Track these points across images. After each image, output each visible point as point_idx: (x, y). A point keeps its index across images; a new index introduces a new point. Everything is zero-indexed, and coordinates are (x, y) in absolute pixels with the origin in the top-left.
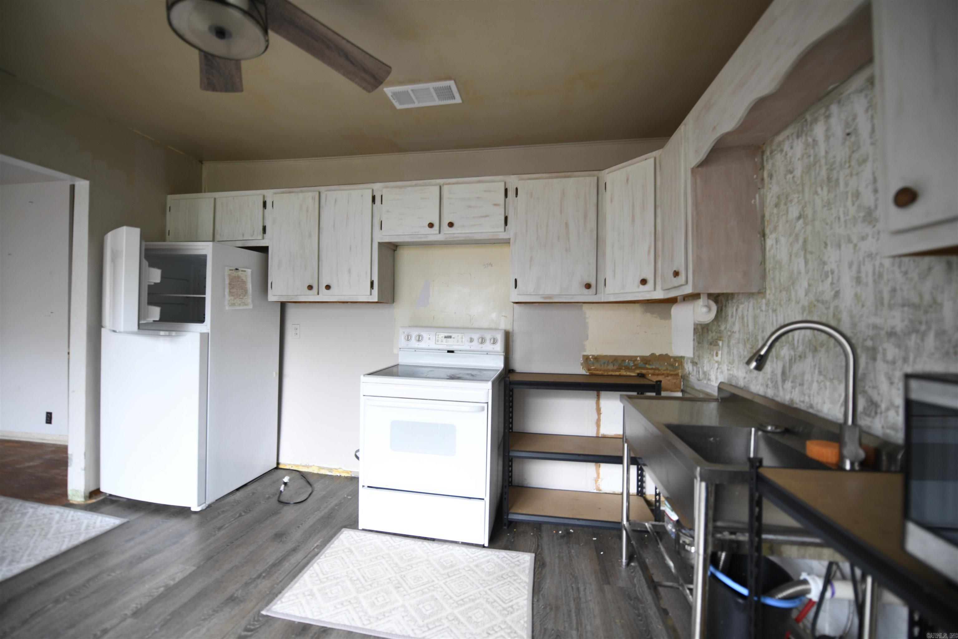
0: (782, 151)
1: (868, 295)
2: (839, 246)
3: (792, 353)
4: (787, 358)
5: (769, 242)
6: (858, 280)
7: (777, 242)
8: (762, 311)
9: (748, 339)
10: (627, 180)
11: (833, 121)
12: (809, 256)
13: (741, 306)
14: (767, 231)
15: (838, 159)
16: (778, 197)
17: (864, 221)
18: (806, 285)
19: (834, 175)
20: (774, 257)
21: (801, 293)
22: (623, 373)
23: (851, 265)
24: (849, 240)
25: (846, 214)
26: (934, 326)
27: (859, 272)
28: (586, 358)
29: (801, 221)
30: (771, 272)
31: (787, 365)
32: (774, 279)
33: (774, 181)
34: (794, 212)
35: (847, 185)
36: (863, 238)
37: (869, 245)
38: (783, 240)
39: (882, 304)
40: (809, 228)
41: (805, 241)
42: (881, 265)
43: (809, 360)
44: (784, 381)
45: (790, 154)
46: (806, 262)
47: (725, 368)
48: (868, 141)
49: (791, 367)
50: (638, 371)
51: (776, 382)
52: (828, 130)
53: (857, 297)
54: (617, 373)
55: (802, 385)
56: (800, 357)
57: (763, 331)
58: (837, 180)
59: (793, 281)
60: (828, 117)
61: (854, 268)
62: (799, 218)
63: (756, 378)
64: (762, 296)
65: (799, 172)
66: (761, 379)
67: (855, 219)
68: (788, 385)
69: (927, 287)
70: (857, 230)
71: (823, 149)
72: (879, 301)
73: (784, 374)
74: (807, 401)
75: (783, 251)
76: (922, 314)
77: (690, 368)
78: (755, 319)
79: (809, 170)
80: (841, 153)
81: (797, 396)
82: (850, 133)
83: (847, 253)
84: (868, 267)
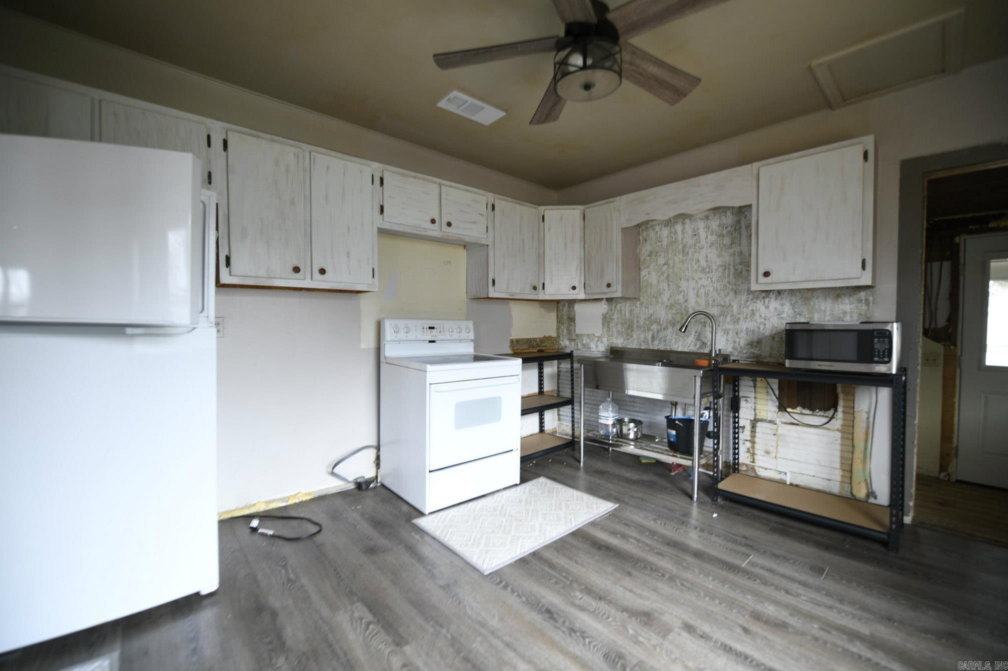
0: (654, 230)
1: (702, 301)
2: (688, 280)
3: (659, 327)
4: (655, 330)
5: (643, 273)
6: (697, 295)
7: (649, 274)
8: (637, 307)
9: (625, 323)
10: (561, 219)
11: (687, 226)
12: (670, 283)
13: (619, 306)
14: (642, 267)
15: (689, 244)
16: (651, 252)
17: (701, 272)
18: (669, 296)
19: (686, 250)
20: (647, 281)
22: (531, 350)
23: (694, 289)
24: (693, 279)
25: (692, 267)
26: (730, 313)
27: (698, 292)
28: (512, 341)
29: (666, 266)
30: (644, 288)
31: (656, 334)
32: (646, 292)
33: (648, 243)
34: (661, 261)
35: (693, 255)
36: (700, 279)
37: (704, 282)
38: (654, 273)
39: (708, 304)
40: (671, 270)
41: (668, 276)
42: (708, 290)
43: (670, 329)
44: (653, 341)
45: (659, 233)
46: (669, 286)
47: (605, 339)
48: (704, 241)
49: (658, 334)
50: (538, 348)
51: (648, 342)
52: (683, 229)
54: (528, 351)
55: (665, 341)
56: (664, 329)
57: (637, 318)
58: (688, 253)
59: (660, 293)
60: (684, 224)
61: (696, 290)
62: (665, 264)
63: (632, 342)
64: (638, 299)
65: (665, 243)
66: (635, 342)
67: (697, 271)
68: (656, 343)
69: (727, 299)
70: (697, 275)
71: (680, 236)
72: (707, 304)
73: (653, 337)
74: (668, 348)
75: (653, 278)
76: (725, 309)
77: (567, 343)
78: (631, 312)
79: (671, 243)
80: (690, 241)
81: (662, 347)
82: (695, 234)
83: (692, 284)
84: (702, 291)
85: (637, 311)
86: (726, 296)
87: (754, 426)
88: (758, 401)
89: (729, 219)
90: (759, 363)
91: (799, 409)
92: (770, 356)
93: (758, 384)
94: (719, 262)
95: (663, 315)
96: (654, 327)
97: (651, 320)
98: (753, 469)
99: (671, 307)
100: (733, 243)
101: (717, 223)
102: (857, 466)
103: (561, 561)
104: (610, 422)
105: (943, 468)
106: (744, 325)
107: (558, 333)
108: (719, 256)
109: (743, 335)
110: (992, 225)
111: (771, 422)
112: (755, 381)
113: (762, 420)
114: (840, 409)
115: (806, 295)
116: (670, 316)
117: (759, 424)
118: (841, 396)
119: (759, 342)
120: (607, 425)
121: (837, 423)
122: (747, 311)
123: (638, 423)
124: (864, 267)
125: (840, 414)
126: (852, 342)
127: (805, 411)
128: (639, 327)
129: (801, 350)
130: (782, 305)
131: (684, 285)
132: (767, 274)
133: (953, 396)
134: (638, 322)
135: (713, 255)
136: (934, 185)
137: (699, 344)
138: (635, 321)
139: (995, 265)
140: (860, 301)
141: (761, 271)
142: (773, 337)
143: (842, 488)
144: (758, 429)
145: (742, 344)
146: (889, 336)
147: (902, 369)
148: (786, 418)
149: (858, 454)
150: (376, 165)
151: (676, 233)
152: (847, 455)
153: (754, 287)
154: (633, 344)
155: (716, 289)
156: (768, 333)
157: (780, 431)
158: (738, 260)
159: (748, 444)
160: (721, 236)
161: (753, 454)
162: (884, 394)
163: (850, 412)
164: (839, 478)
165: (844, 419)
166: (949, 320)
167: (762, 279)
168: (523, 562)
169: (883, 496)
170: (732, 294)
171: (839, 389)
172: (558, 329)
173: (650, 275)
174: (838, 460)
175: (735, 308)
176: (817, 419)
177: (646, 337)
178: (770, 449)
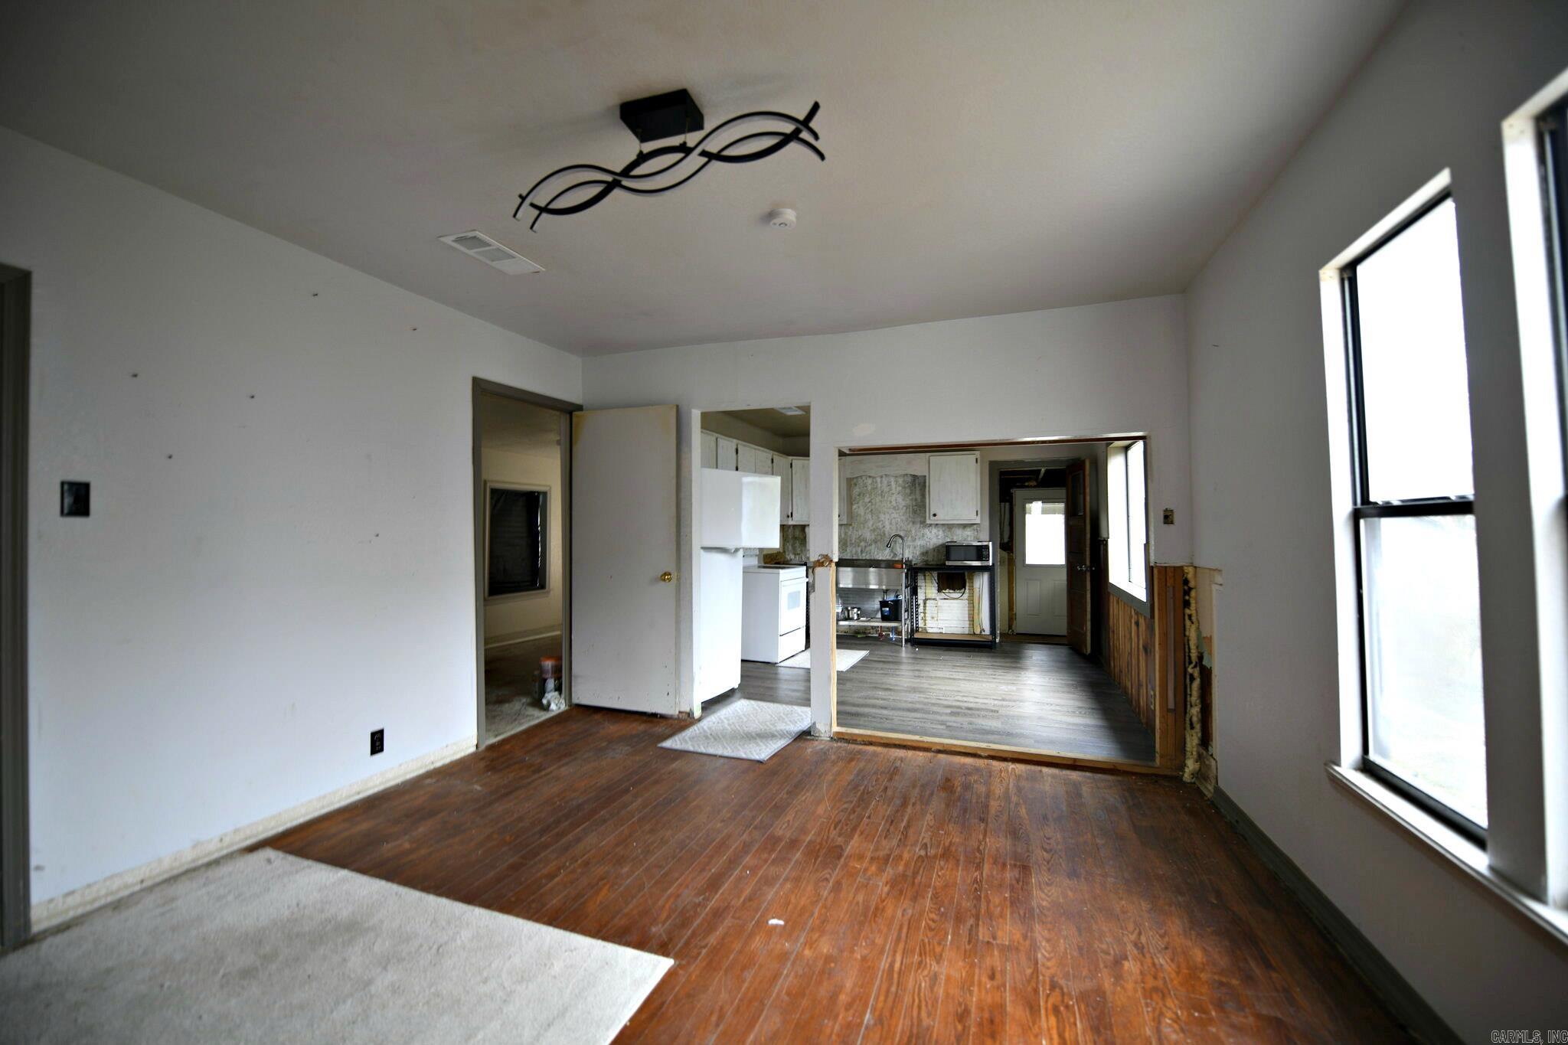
0: (862, 478)
1: (894, 528)
2: (884, 513)
5: (854, 507)
6: (891, 524)
8: (850, 530)
9: (841, 541)
12: (873, 514)
14: (853, 503)
15: (885, 491)
16: (860, 493)
17: (893, 509)
18: (872, 523)
19: (883, 494)
20: (857, 512)
21: (870, 525)
23: (889, 519)
24: (888, 513)
25: (887, 505)
26: (911, 535)
27: (891, 521)
28: (764, 556)
30: (855, 517)
32: (857, 520)
33: (857, 487)
34: (866, 500)
35: (887, 498)
36: (893, 513)
37: (895, 515)
38: (861, 508)
40: (873, 507)
41: (871, 510)
42: (898, 520)
43: (873, 546)
44: (861, 553)
45: (865, 481)
46: (872, 516)
48: (895, 490)
49: (865, 548)
51: (858, 554)
52: (881, 481)
53: (890, 528)
55: (872, 553)
56: (869, 545)
58: (884, 496)
59: (866, 521)
62: (869, 502)
63: (847, 555)
64: (851, 525)
65: (869, 488)
66: (849, 555)
67: (890, 508)
68: (864, 555)
69: (909, 527)
70: (891, 510)
71: (879, 485)
72: (897, 529)
73: (862, 551)
74: (872, 558)
75: (861, 511)
76: (908, 532)
77: (793, 557)
79: (873, 489)
80: (886, 489)
81: (868, 557)
82: (889, 485)
83: (887, 516)
84: (893, 521)
85: (850, 533)
86: (908, 524)
87: (925, 604)
88: (928, 588)
89: (909, 479)
90: (927, 564)
91: (947, 591)
92: (933, 560)
93: (927, 578)
94: (904, 503)
95: (869, 536)
97: (861, 539)
98: (925, 629)
99: (874, 530)
100: (911, 493)
101: (902, 479)
102: (976, 617)
103: (854, 676)
105: (1010, 627)
106: (919, 543)
107: (784, 549)
108: (903, 500)
109: (918, 548)
110: (1026, 484)
111: (934, 599)
112: (925, 576)
113: (930, 599)
114: (967, 588)
115: (949, 527)
116: (873, 537)
117: (928, 602)
118: (967, 580)
119: (927, 552)
121: (966, 596)
122: (919, 534)
123: (859, 609)
124: (977, 515)
125: (967, 591)
126: (974, 552)
127: (951, 591)
128: (851, 544)
129: (953, 555)
130: (939, 531)
131: (882, 517)
132: (935, 515)
133: (1012, 583)
134: (851, 540)
135: (900, 499)
136: (1002, 473)
137: (892, 555)
138: (848, 540)
139: (1029, 506)
140: (974, 530)
141: (932, 513)
142: (934, 549)
143: (969, 630)
144: (927, 605)
145: (918, 553)
146: (987, 547)
147: (993, 564)
148: (943, 595)
149: (976, 611)
150: (735, 441)
151: (876, 482)
152: (972, 612)
153: (928, 522)
155: (902, 520)
156: (931, 547)
157: (939, 604)
158: (914, 504)
159: (922, 615)
160: (904, 488)
161: (925, 620)
162: (986, 577)
163: (972, 589)
164: (968, 626)
165: (969, 593)
166: (1009, 538)
167: (932, 517)
169: (987, 631)
170: (911, 524)
171: (966, 574)
172: (784, 546)
173: (859, 509)
174: (967, 616)
175: (913, 532)
176: (956, 595)
177: (856, 552)
178: (934, 615)
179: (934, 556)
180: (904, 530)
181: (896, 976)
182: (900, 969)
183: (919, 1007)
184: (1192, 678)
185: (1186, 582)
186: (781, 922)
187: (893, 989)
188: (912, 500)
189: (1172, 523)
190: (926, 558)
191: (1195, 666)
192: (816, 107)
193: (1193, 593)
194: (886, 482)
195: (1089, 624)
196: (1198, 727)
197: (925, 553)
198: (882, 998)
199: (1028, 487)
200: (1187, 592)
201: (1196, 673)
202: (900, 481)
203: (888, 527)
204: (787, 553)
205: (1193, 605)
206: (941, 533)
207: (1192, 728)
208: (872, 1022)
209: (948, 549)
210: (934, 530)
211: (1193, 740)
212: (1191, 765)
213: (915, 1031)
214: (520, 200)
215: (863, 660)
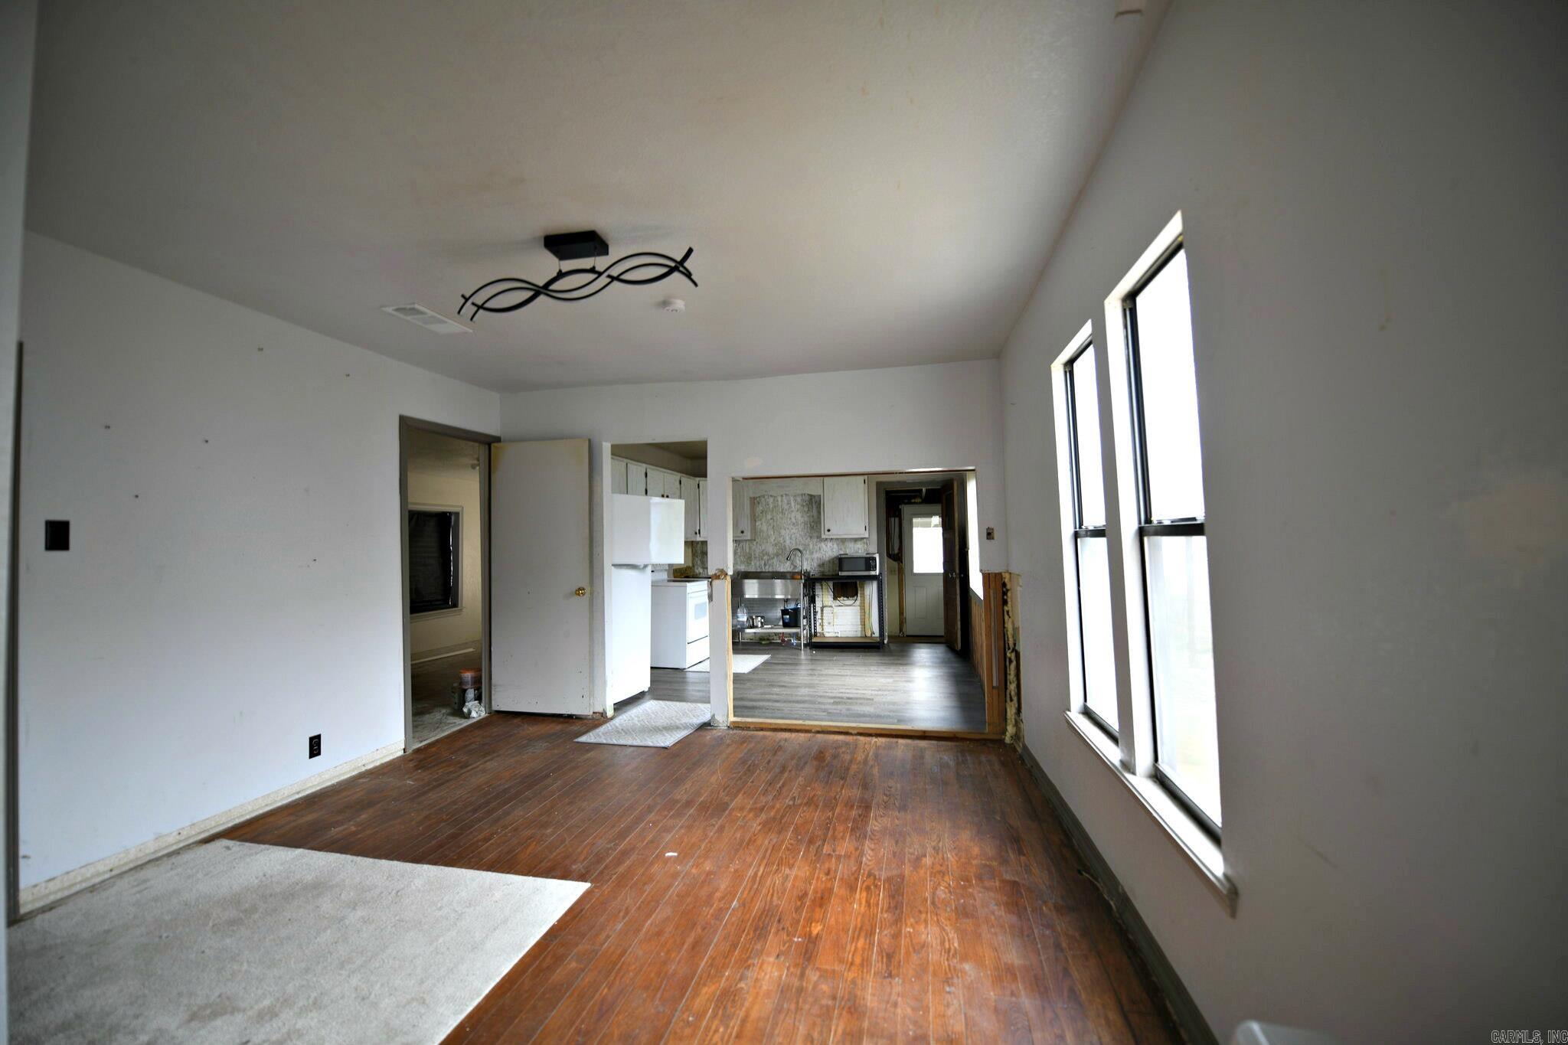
0: (764, 497)
2: (785, 529)
3: (769, 557)
5: (757, 523)
6: (791, 539)
7: (761, 524)
8: (754, 545)
11: (784, 498)
12: (774, 530)
14: (757, 520)
16: (762, 511)
17: (792, 525)
18: (774, 538)
19: (784, 511)
20: (760, 528)
21: (772, 540)
23: (789, 534)
24: (788, 528)
25: (787, 522)
26: (809, 549)
27: (791, 536)
29: (772, 520)
30: (758, 533)
31: (766, 560)
32: (761, 535)
33: (760, 505)
34: (769, 517)
35: (787, 515)
38: (764, 524)
40: (775, 523)
41: (773, 526)
42: (797, 535)
43: (775, 559)
45: (767, 500)
46: (774, 532)
48: (794, 509)
49: (768, 561)
52: (782, 499)
53: (790, 542)
55: (774, 566)
56: (772, 558)
57: (754, 552)
58: (785, 513)
59: (769, 537)
63: (751, 567)
64: (755, 540)
65: (771, 506)
66: (753, 567)
67: (790, 524)
68: (767, 567)
69: (807, 541)
70: (791, 527)
71: (780, 503)
72: (796, 543)
73: (765, 564)
74: (775, 570)
75: (765, 528)
76: (806, 546)
77: (701, 571)
78: (750, 548)
80: (786, 507)
81: (771, 570)
82: (789, 503)
83: (788, 532)
84: (793, 536)
85: (754, 548)
86: (806, 539)
87: (822, 610)
88: (825, 596)
89: (807, 498)
90: (823, 575)
91: (842, 598)
92: (829, 571)
93: (824, 587)
94: (802, 520)
95: (771, 550)
96: (766, 558)
97: (764, 553)
98: (823, 634)
99: (776, 545)
100: (808, 510)
102: (867, 620)
103: (755, 677)
104: (745, 619)
105: (901, 630)
106: (816, 556)
107: (693, 564)
108: (802, 517)
109: (815, 561)
110: (913, 501)
111: (830, 606)
112: (822, 585)
113: (826, 606)
114: (859, 595)
115: (843, 541)
116: (775, 551)
117: (824, 609)
118: (859, 589)
119: (823, 564)
120: (743, 622)
121: (858, 602)
122: (816, 548)
123: (762, 617)
124: (866, 530)
125: (859, 598)
126: (862, 564)
127: (845, 599)
128: (755, 558)
129: (845, 567)
130: (833, 544)
131: (783, 532)
132: (829, 531)
133: (903, 590)
134: (755, 554)
135: (799, 516)
136: (888, 493)
137: (792, 567)
138: (753, 554)
139: (915, 520)
140: (864, 543)
141: (826, 530)
142: (829, 561)
143: (861, 633)
144: (824, 612)
145: (815, 565)
146: (875, 559)
147: (880, 574)
148: (837, 603)
149: (867, 616)
150: (644, 465)
151: (777, 501)
152: (863, 617)
153: (824, 536)
154: (752, 569)
155: (801, 535)
156: (827, 559)
157: (835, 611)
158: (813, 520)
159: (820, 621)
160: (803, 506)
161: (823, 626)
162: (875, 585)
163: (863, 596)
164: (860, 629)
165: (861, 600)
166: (897, 548)
167: (827, 533)
168: (753, 670)
169: (877, 634)
170: (809, 539)
171: (858, 583)
172: (693, 561)
173: (763, 525)
174: (859, 621)
175: (811, 547)
176: (850, 602)
177: (760, 565)
178: (831, 621)
179: (829, 567)
180: (802, 544)
181: (758, 879)
182: (762, 874)
183: (772, 895)
184: (1011, 661)
185: (1004, 585)
186: (676, 854)
187: (755, 886)
188: (809, 517)
189: (993, 539)
190: (822, 570)
191: (1012, 652)
192: (690, 251)
193: (1009, 594)
194: (786, 501)
195: (959, 623)
196: (1015, 699)
197: (822, 565)
198: (746, 892)
199: (915, 503)
200: (1005, 593)
201: (1013, 657)
202: (799, 499)
203: (788, 542)
204: (696, 567)
205: (1009, 603)
206: (835, 546)
207: (1011, 700)
208: (737, 906)
209: (841, 561)
210: (829, 544)
211: (1011, 711)
212: (1011, 730)
213: (767, 908)
214: (463, 301)
215: (765, 663)
